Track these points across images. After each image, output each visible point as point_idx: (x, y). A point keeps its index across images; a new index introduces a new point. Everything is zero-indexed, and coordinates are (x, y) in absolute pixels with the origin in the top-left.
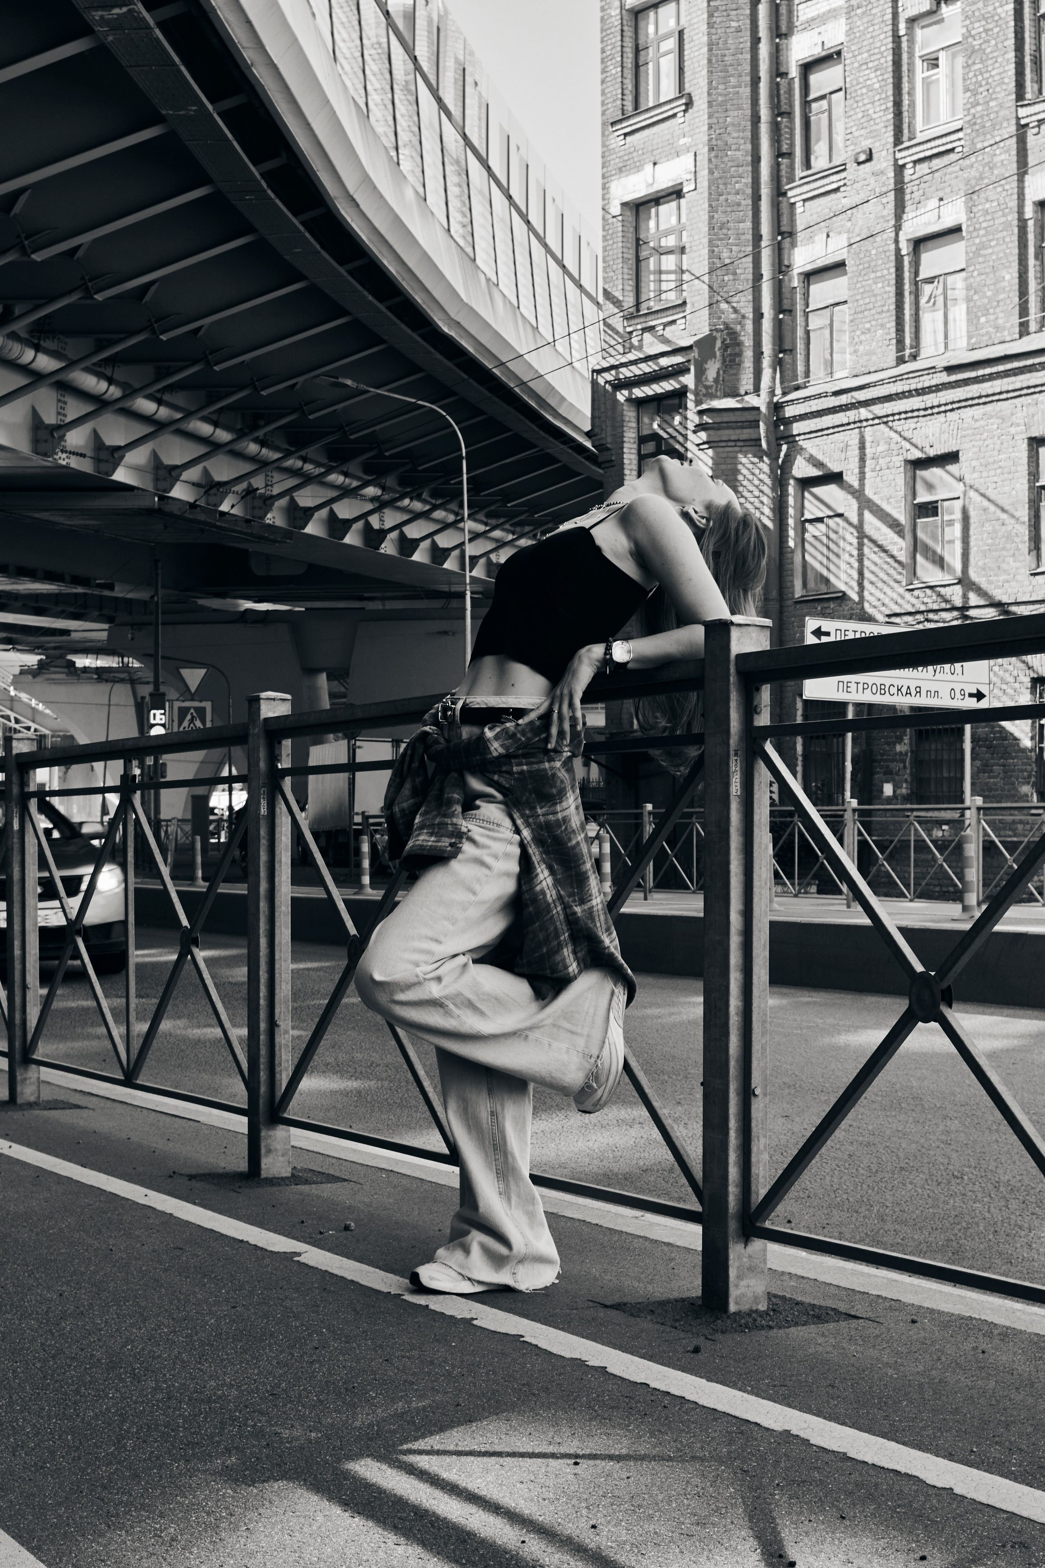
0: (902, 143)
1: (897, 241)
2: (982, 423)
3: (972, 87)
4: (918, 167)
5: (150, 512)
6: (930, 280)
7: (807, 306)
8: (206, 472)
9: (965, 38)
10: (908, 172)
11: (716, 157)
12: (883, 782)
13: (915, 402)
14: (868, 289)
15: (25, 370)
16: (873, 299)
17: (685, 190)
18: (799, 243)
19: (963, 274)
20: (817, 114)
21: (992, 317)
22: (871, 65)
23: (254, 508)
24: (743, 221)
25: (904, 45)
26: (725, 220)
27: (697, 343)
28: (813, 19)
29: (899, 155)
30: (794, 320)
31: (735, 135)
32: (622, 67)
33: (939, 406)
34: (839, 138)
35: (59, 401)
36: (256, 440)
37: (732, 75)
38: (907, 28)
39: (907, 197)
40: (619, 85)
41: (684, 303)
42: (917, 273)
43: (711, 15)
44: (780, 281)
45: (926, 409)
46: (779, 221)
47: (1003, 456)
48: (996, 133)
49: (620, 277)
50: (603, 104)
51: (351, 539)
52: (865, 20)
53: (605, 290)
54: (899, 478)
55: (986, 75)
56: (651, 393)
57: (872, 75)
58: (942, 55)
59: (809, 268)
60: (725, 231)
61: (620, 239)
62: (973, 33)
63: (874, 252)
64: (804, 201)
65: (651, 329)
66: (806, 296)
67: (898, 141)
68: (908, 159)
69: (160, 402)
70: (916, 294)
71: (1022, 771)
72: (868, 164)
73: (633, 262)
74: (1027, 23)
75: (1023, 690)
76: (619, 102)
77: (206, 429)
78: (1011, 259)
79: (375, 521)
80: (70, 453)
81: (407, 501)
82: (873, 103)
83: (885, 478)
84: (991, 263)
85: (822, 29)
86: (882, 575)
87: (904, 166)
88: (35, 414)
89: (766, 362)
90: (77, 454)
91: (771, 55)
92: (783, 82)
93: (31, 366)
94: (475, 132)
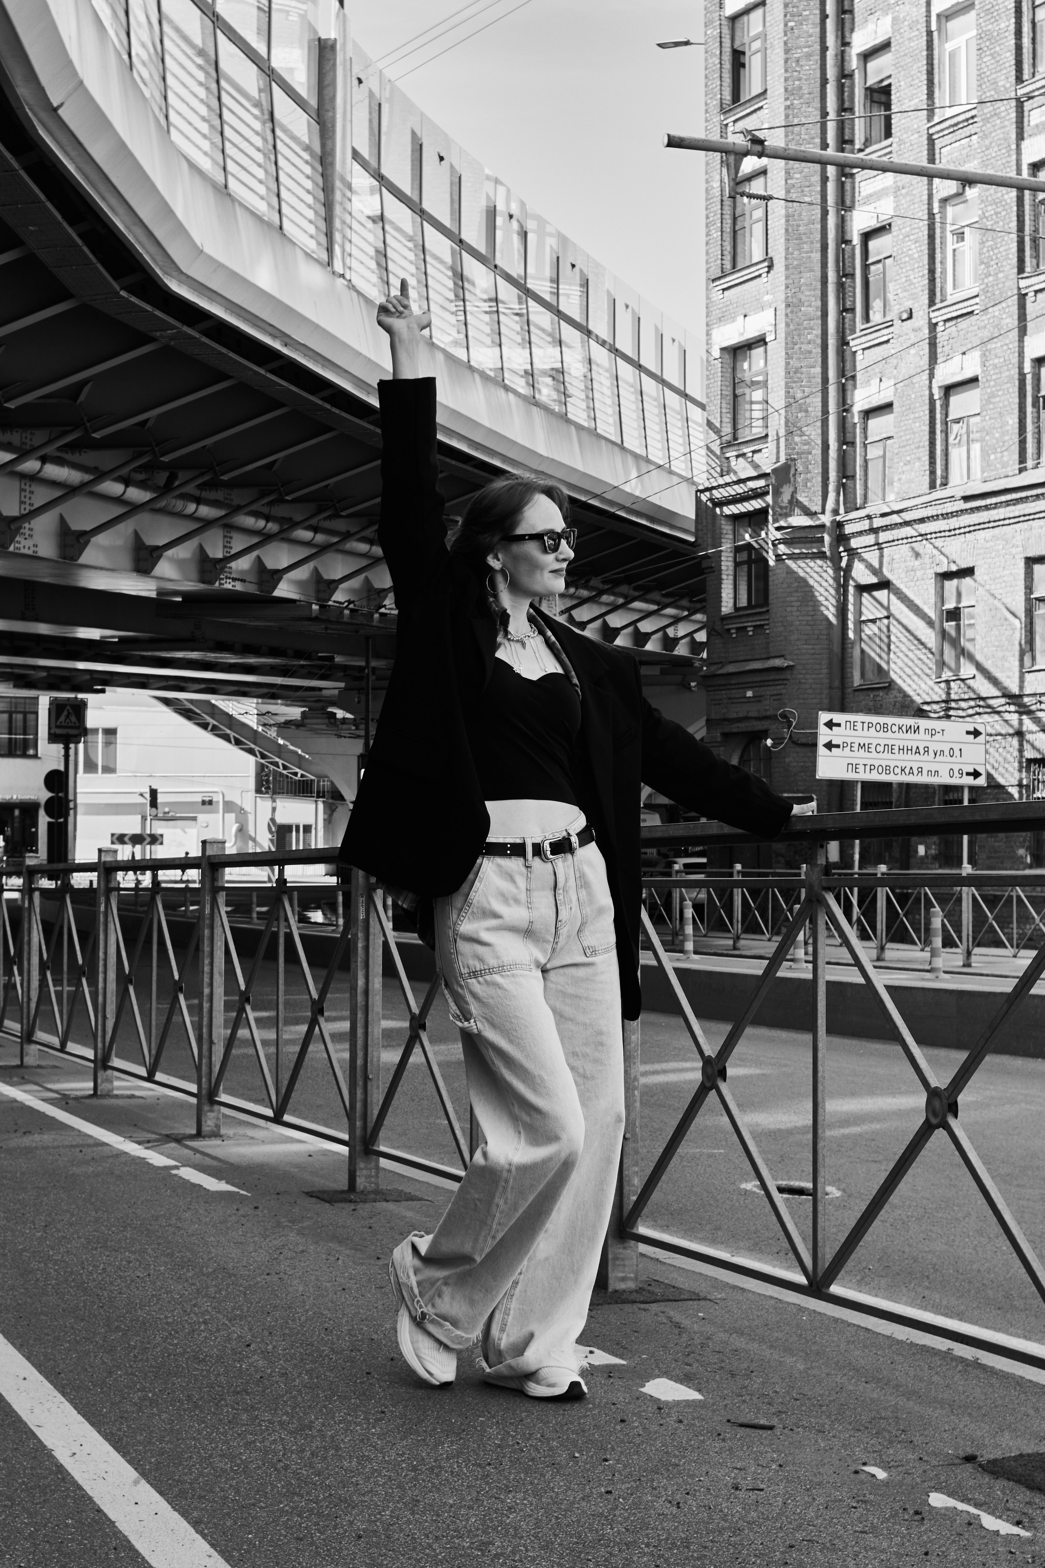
0: (935, 304)
1: (930, 388)
2: (992, 544)
3: (985, 261)
4: (948, 325)
6: (957, 421)
7: (866, 438)
8: (367, 580)
9: (981, 219)
10: (940, 328)
11: (792, 312)
12: (917, 844)
13: (942, 525)
14: (909, 427)
15: (191, 517)
16: (913, 436)
17: (767, 340)
18: (858, 385)
19: (978, 418)
20: (874, 276)
21: (999, 455)
22: (912, 237)
24: (814, 367)
25: (938, 221)
26: (798, 365)
27: (775, 471)
28: (871, 195)
29: (932, 315)
30: (855, 452)
31: (808, 293)
32: (723, 231)
33: (960, 528)
34: (890, 296)
35: (225, 537)
37: (805, 243)
38: (940, 207)
39: (939, 350)
40: (719, 247)
41: (767, 436)
42: (947, 415)
43: (788, 191)
44: (844, 418)
45: (950, 531)
46: (843, 367)
47: (1006, 572)
49: (719, 411)
50: (707, 262)
52: (908, 199)
53: (708, 421)
54: (931, 587)
55: (996, 251)
56: (743, 510)
57: (913, 246)
58: (967, 231)
59: (866, 407)
60: (799, 375)
61: (720, 379)
62: (987, 214)
63: (913, 396)
64: (864, 349)
65: (743, 455)
66: (865, 429)
67: (932, 302)
68: (940, 319)
69: (318, 530)
70: (946, 432)
72: (909, 322)
73: (730, 398)
74: (1027, 208)
76: (719, 262)
77: (361, 547)
78: (1013, 407)
80: (233, 578)
82: (913, 270)
83: (920, 587)
84: (999, 410)
85: (877, 204)
86: (917, 671)
87: (936, 324)
88: (202, 551)
89: (832, 487)
90: (241, 578)
91: (837, 226)
92: (848, 248)
93: (196, 515)
94: (571, 305)
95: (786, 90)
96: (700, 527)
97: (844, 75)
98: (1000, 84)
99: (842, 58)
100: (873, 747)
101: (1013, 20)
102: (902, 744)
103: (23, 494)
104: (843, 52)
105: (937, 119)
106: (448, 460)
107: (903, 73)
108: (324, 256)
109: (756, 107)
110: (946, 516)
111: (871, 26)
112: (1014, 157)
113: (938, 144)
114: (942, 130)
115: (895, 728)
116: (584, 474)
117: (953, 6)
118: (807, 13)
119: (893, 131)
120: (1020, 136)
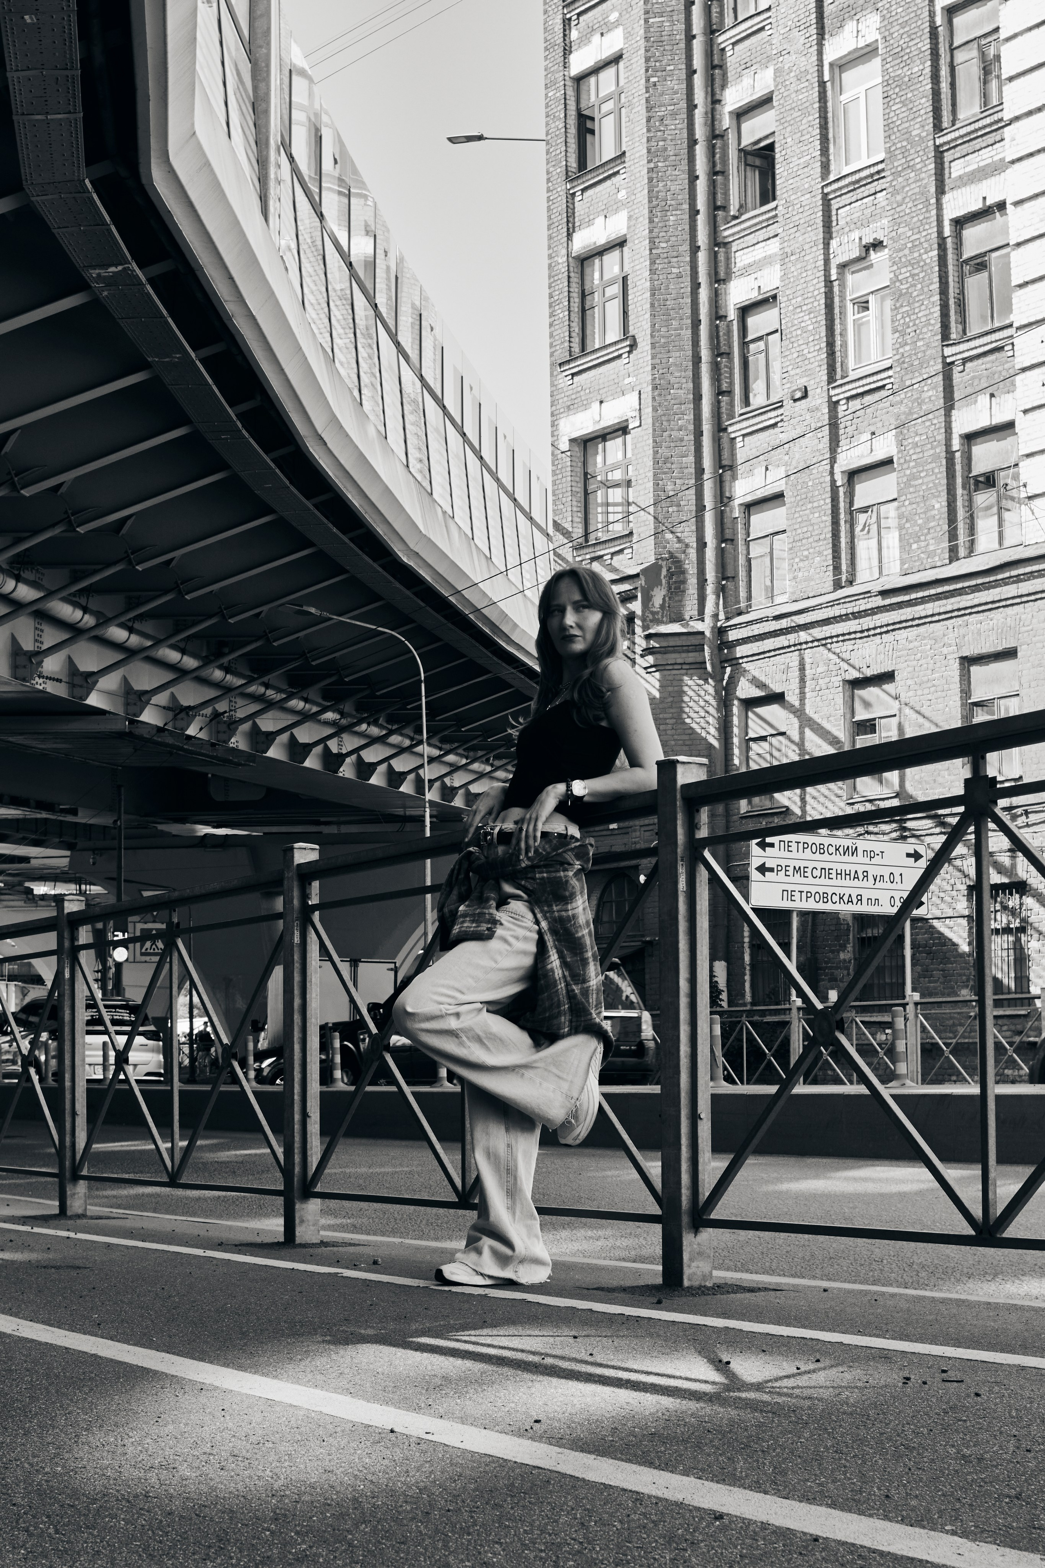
0: (835, 381)
1: (832, 473)
2: (916, 644)
3: (900, 328)
4: (851, 403)
5: (121, 735)
6: (864, 510)
7: (748, 535)
8: (173, 697)
9: (893, 282)
10: (841, 408)
11: (660, 395)
12: (828, 989)
13: (852, 625)
14: (805, 518)
16: (810, 528)
17: (630, 427)
18: (739, 476)
19: (895, 504)
20: (754, 354)
21: (923, 544)
22: (804, 308)
23: (218, 732)
24: (686, 456)
25: (836, 289)
26: (667, 454)
27: (643, 571)
28: (750, 265)
30: (736, 549)
31: (677, 374)
32: (569, 311)
33: (875, 628)
34: (776, 377)
35: (36, 628)
36: (221, 667)
37: (674, 319)
38: (838, 274)
39: (841, 432)
40: (567, 328)
41: (631, 533)
42: (851, 503)
43: (653, 262)
44: (722, 512)
45: (862, 632)
46: (720, 456)
47: (936, 675)
48: (924, 371)
49: (569, 509)
50: (551, 345)
51: (311, 762)
52: (799, 266)
53: (555, 522)
54: (838, 697)
55: (913, 317)
57: (807, 318)
58: (871, 298)
59: (749, 499)
60: (669, 465)
61: (569, 474)
62: (900, 277)
63: (810, 484)
64: (744, 436)
65: (599, 558)
66: (747, 525)
67: (831, 379)
68: (842, 396)
69: (131, 630)
70: (852, 524)
71: (960, 975)
72: (803, 401)
73: (581, 495)
74: (951, 268)
75: (960, 897)
76: (567, 344)
77: (174, 656)
78: (940, 489)
79: (333, 746)
80: (47, 678)
81: (364, 726)
82: (807, 344)
83: (824, 698)
84: (921, 493)
85: (758, 274)
87: (838, 402)
88: (14, 640)
89: (710, 589)
90: (54, 679)
91: (710, 300)
92: (722, 325)
93: (12, 595)
94: (431, 374)
95: (649, 151)
97: (715, 136)
98: (914, 133)
99: (712, 117)
100: (809, 870)
101: (929, 63)
102: (839, 867)
104: (713, 110)
105: (832, 178)
107: (789, 129)
109: (611, 172)
110: (857, 615)
111: (747, 81)
112: (934, 212)
113: (835, 204)
114: (840, 188)
115: (832, 850)
117: (850, 53)
118: (672, 67)
119: (778, 193)
120: (941, 190)
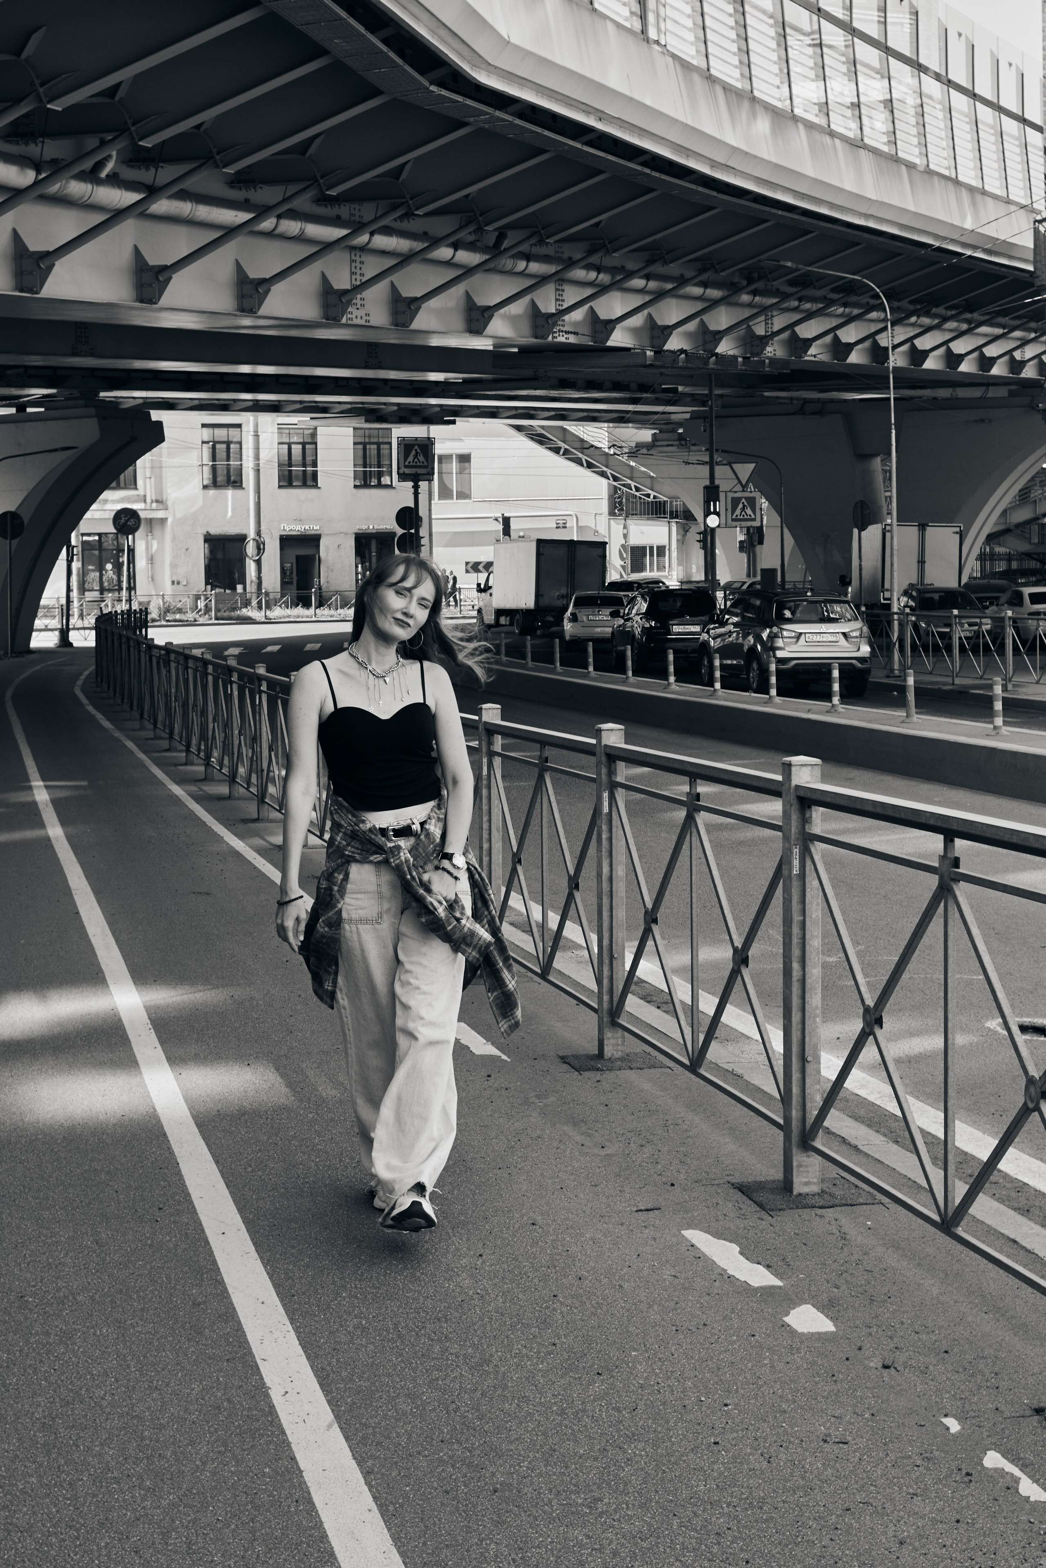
15: (522, 274)
23: (752, 346)
35: (557, 290)
36: (748, 293)
51: (856, 358)
69: (648, 278)
77: (697, 291)
79: (882, 340)
80: (566, 332)
81: (913, 319)
88: (534, 306)
90: (572, 332)
93: (527, 272)
94: (900, 41)
96: (1038, 258)
103: (354, 265)
106: (774, 211)
108: (637, 25)
116: (916, 214)
